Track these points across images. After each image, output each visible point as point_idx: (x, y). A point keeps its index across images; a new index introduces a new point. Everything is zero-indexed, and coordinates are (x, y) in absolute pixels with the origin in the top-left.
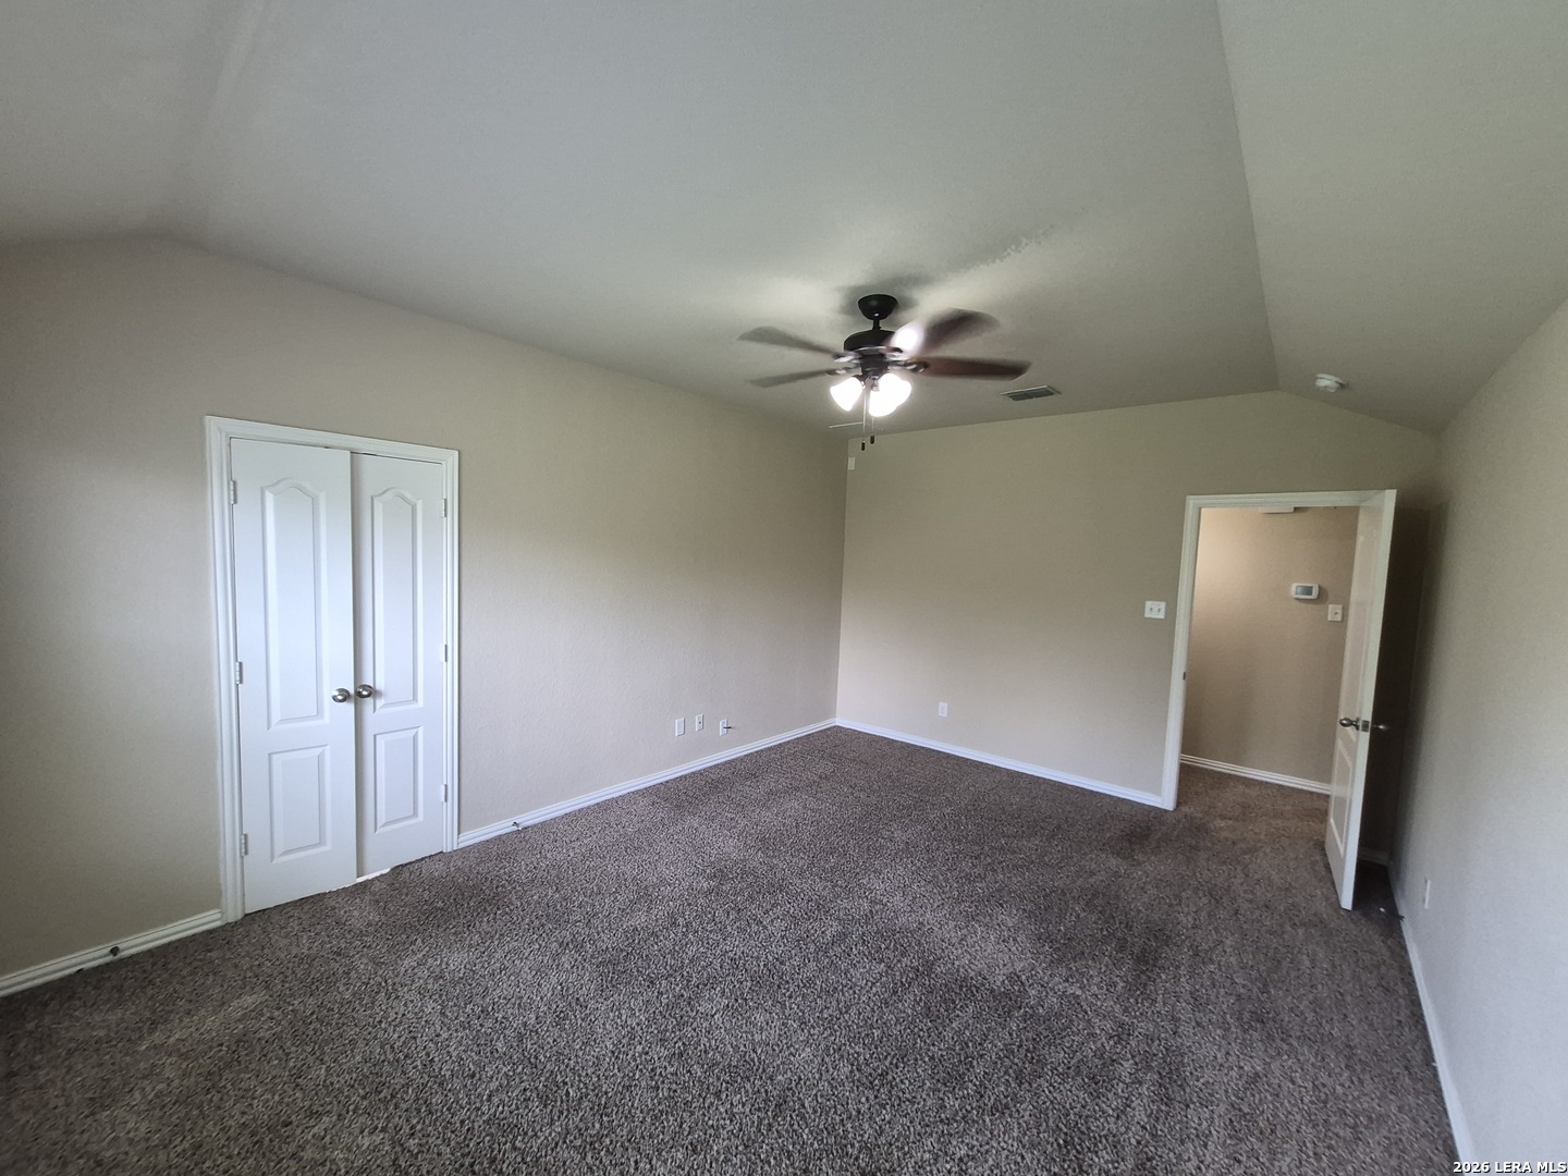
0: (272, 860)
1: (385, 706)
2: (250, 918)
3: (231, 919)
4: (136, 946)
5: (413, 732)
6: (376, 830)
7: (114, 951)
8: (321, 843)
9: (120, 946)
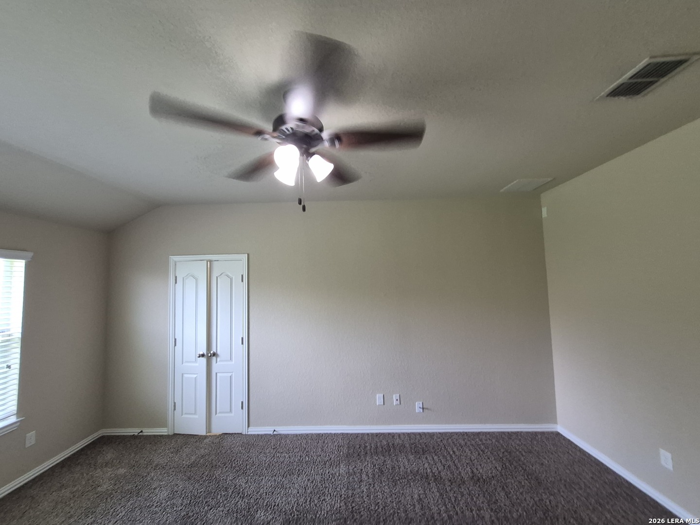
0: (182, 415)
1: (220, 361)
2: (175, 435)
3: (170, 434)
4: (147, 432)
5: (230, 374)
6: (216, 414)
7: (142, 432)
8: (195, 414)
9: (143, 431)
